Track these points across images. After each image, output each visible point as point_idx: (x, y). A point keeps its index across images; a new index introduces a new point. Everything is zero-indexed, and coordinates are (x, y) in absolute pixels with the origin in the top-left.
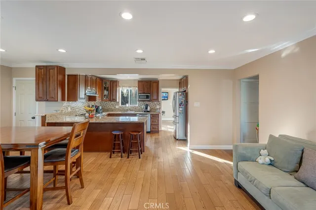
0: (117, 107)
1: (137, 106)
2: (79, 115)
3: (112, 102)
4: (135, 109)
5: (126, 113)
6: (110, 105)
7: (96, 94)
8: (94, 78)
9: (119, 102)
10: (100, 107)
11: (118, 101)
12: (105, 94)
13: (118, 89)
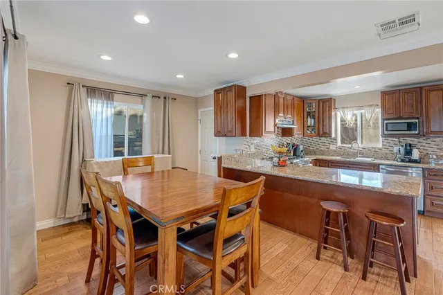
0: (332, 147)
1: (380, 146)
2: (267, 159)
3: (322, 138)
4: (375, 153)
5: (352, 159)
6: (319, 143)
7: (293, 124)
8: (290, 98)
9: (335, 139)
10: (301, 148)
11: (333, 136)
12: (309, 124)
13: (333, 113)
